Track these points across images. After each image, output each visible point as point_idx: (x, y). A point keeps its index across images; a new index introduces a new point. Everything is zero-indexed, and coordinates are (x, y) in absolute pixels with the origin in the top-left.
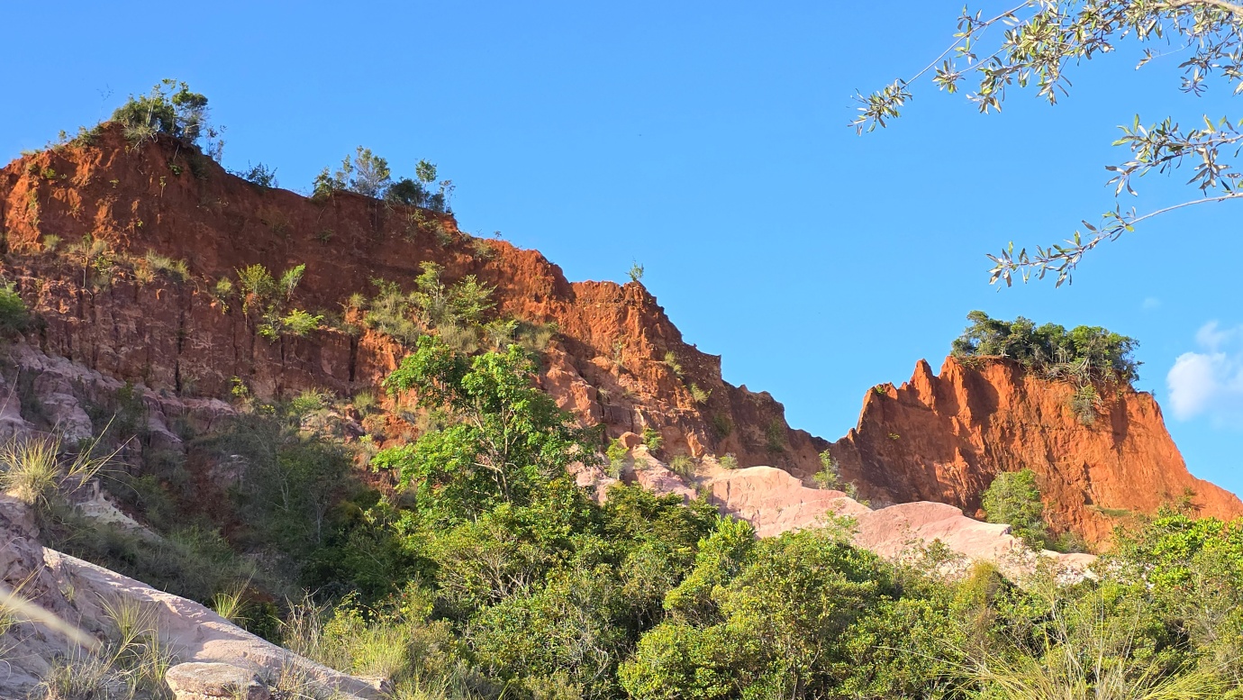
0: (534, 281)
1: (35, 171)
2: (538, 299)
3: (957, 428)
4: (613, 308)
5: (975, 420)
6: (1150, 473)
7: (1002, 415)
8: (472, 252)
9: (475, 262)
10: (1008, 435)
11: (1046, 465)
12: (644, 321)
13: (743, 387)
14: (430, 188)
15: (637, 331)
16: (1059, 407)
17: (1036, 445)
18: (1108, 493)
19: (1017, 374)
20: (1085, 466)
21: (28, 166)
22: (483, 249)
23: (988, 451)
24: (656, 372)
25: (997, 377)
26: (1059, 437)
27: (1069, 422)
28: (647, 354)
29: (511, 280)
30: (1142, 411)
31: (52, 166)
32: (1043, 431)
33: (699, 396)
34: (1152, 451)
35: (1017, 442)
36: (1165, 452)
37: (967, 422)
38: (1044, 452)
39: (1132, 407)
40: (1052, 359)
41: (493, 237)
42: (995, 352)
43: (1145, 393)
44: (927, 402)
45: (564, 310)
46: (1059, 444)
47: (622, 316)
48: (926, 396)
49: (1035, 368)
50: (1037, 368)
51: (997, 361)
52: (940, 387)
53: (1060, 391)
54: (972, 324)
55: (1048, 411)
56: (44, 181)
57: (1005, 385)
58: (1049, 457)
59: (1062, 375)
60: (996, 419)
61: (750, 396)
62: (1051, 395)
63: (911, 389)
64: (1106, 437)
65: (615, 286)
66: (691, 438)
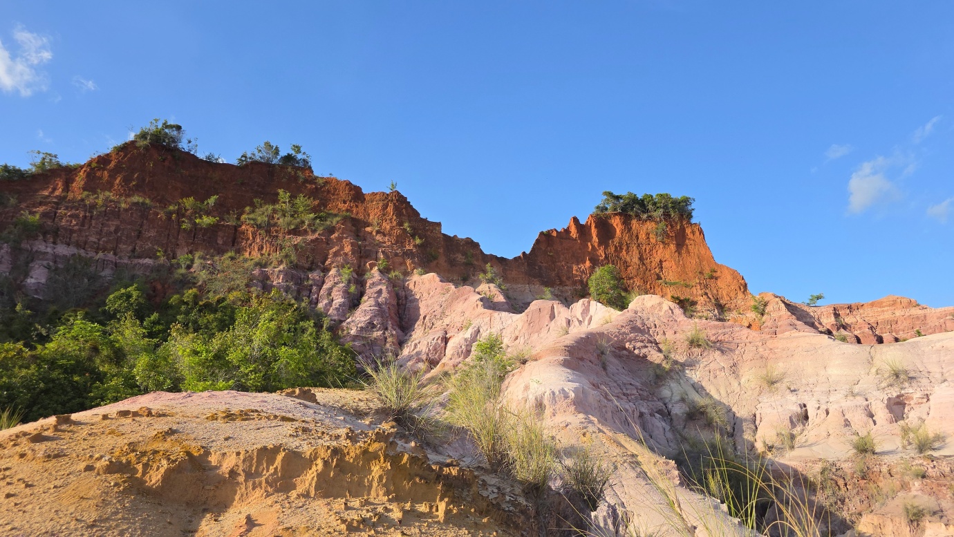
0: (344, 194)
1: (90, 166)
2: (345, 202)
3: (590, 247)
4: (381, 204)
5: (600, 244)
6: (694, 262)
7: (616, 240)
10: (618, 249)
11: (638, 262)
12: (396, 208)
13: (455, 236)
15: (392, 213)
16: (648, 234)
17: (634, 253)
18: (671, 273)
19: (626, 220)
20: (661, 261)
22: (321, 182)
23: (606, 257)
24: (397, 231)
25: (616, 222)
26: (647, 248)
27: (653, 241)
28: (395, 223)
30: (693, 233)
31: (98, 162)
32: (639, 246)
33: (418, 241)
34: (696, 251)
35: (624, 252)
36: (703, 252)
37: (596, 245)
38: (638, 256)
39: (688, 231)
40: (646, 211)
41: (329, 176)
42: (615, 210)
43: (695, 224)
44: (574, 237)
45: (357, 206)
46: (647, 252)
47: (385, 207)
48: (574, 233)
49: (636, 216)
51: (616, 214)
52: (583, 229)
53: (650, 226)
54: (606, 197)
55: (642, 236)
56: (92, 170)
57: (620, 226)
58: (641, 259)
59: (650, 218)
60: (613, 242)
61: (458, 240)
62: (645, 229)
63: (567, 231)
64: (673, 247)
65: (384, 193)
66: (408, 262)
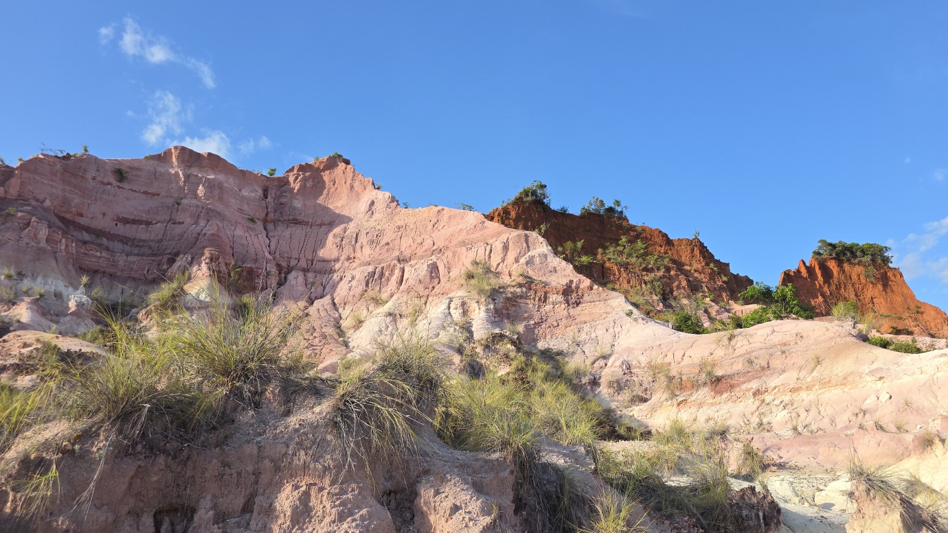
0: (659, 240)
1: (499, 215)
2: (661, 246)
3: (818, 285)
4: (689, 248)
5: (825, 282)
6: (900, 300)
7: (836, 280)
8: (636, 231)
9: (637, 234)
10: (838, 288)
11: (855, 298)
12: (701, 252)
13: (738, 274)
14: (619, 209)
15: (699, 256)
16: (859, 276)
17: (850, 291)
18: (882, 309)
19: (840, 263)
20: (872, 298)
21: (496, 214)
22: (640, 230)
23: (831, 294)
24: (708, 271)
25: (832, 265)
26: (860, 287)
27: (863, 281)
28: (703, 264)
29: (650, 240)
30: (895, 276)
31: (503, 213)
32: (853, 285)
33: (725, 279)
34: (899, 290)
35: (843, 290)
36: (906, 291)
37: (822, 283)
38: (854, 293)
39: (890, 274)
40: (855, 256)
41: (642, 225)
42: (831, 255)
43: (895, 269)
44: (805, 276)
45: (671, 250)
46: (860, 290)
47: (693, 250)
48: (804, 273)
49: (848, 261)
50: (849, 260)
51: (832, 259)
52: (810, 270)
53: (858, 269)
54: (820, 244)
55: (854, 277)
56: (502, 218)
57: (836, 268)
58: (856, 295)
59: (859, 263)
60: (833, 281)
61: (741, 277)
62: (856, 271)
63: (798, 271)
64: (880, 287)
65: (688, 240)
66: (724, 295)
